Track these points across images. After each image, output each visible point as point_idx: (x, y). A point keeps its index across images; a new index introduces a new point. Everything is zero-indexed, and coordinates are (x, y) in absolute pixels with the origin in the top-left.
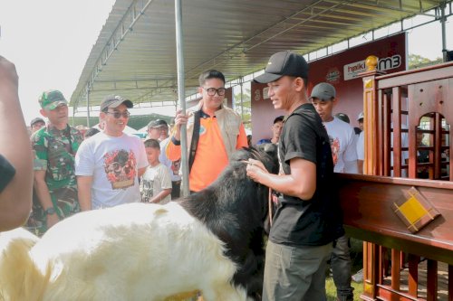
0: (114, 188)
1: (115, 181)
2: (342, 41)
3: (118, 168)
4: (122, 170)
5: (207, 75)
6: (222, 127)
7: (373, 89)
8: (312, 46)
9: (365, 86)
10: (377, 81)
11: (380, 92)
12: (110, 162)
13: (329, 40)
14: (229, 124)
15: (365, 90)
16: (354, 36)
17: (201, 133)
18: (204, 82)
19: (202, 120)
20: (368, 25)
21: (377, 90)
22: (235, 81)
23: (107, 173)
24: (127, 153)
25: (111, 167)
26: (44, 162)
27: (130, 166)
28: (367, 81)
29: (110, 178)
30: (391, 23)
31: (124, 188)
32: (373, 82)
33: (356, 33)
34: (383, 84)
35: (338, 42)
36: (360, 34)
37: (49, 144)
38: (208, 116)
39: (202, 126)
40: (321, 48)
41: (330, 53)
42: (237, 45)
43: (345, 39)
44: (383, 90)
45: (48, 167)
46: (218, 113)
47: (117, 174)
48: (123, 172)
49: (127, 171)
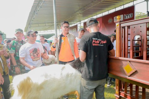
0: (33, 61)
1: (34, 58)
2: (113, 9)
3: (34, 54)
4: (35, 54)
5: (64, 22)
6: (69, 39)
7: (119, 27)
8: (103, 11)
9: (116, 25)
10: (120, 24)
11: (121, 28)
12: (31, 52)
13: (109, 9)
14: (71, 38)
15: (116, 27)
16: (117, 7)
17: (62, 42)
18: (63, 25)
19: (62, 38)
20: (122, 3)
21: (120, 27)
22: (78, 23)
23: (31, 56)
24: (37, 49)
25: (32, 54)
26: (14, 51)
27: (38, 53)
28: (117, 24)
29: (32, 58)
30: (130, 2)
31: (37, 60)
32: (119, 25)
33: (118, 6)
34: (122, 25)
35: (112, 9)
36: (119, 6)
37: (16, 45)
38: (64, 36)
39: (62, 40)
40: (106, 11)
41: (109, 13)
42: (78, 11)
43: (114, 8)
44: (122, 27)
45: (15, 52)
46: (67, 35)
47: (34, 56)
48: (36, 55)
49: (37, 55)
